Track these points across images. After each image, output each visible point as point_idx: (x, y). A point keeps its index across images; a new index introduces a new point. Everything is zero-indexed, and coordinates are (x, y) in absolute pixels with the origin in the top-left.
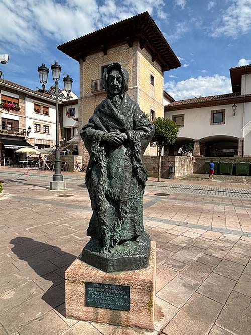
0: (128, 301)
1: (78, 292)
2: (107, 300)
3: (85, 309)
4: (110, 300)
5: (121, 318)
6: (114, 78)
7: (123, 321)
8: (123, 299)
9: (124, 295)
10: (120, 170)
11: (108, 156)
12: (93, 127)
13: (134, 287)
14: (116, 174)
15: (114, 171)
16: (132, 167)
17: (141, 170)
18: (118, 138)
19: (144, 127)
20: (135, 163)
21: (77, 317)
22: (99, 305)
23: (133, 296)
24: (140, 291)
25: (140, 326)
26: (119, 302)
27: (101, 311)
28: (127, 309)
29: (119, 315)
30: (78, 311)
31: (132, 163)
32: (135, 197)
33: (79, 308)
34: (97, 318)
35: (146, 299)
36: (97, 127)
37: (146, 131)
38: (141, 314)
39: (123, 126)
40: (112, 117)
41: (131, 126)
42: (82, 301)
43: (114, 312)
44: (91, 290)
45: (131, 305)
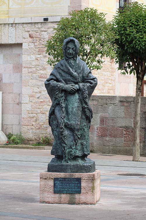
0: (80, 187)
1: (49, 185)
2: (67, 188)
3: (53, 195)
4: (69, 188)
5: (76, 199)
6: (70, 48)
7: (77, 201)
8: (77, 186)
9: (77, 184)
10: (74, 109)
11: (66, 100)
12: (55, 80)
13: (83, 179)
14: (72, 112)
15: (70, 110)
16: (82, 107)
17: (88, 109)
18: (73, 88)
19: (89, 80)
20: (84, 105)
21: (47, 202)
22: (62, 192)
23: (83, 184)
24: (87, 181)
25: (87, 203)
26: (74, 188)
27: (63, 196)
28: (79, 192)
29: (74, 197)
30: (48, 197)
31: (82, 105)
32: (84, 128)
33: (49, 196)
34: (61, 201)
35: (91, 185)
36: (57, 80)
37: (91, 83)
38: (87, 195)
39: (76, 80)
40: (68, 74)
41: (81, 80)
42: (51, 191)
43: (71, 195)
44: (57, 183)
45: (82, 190)
